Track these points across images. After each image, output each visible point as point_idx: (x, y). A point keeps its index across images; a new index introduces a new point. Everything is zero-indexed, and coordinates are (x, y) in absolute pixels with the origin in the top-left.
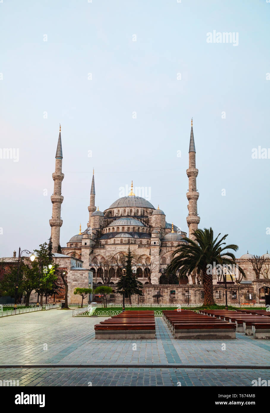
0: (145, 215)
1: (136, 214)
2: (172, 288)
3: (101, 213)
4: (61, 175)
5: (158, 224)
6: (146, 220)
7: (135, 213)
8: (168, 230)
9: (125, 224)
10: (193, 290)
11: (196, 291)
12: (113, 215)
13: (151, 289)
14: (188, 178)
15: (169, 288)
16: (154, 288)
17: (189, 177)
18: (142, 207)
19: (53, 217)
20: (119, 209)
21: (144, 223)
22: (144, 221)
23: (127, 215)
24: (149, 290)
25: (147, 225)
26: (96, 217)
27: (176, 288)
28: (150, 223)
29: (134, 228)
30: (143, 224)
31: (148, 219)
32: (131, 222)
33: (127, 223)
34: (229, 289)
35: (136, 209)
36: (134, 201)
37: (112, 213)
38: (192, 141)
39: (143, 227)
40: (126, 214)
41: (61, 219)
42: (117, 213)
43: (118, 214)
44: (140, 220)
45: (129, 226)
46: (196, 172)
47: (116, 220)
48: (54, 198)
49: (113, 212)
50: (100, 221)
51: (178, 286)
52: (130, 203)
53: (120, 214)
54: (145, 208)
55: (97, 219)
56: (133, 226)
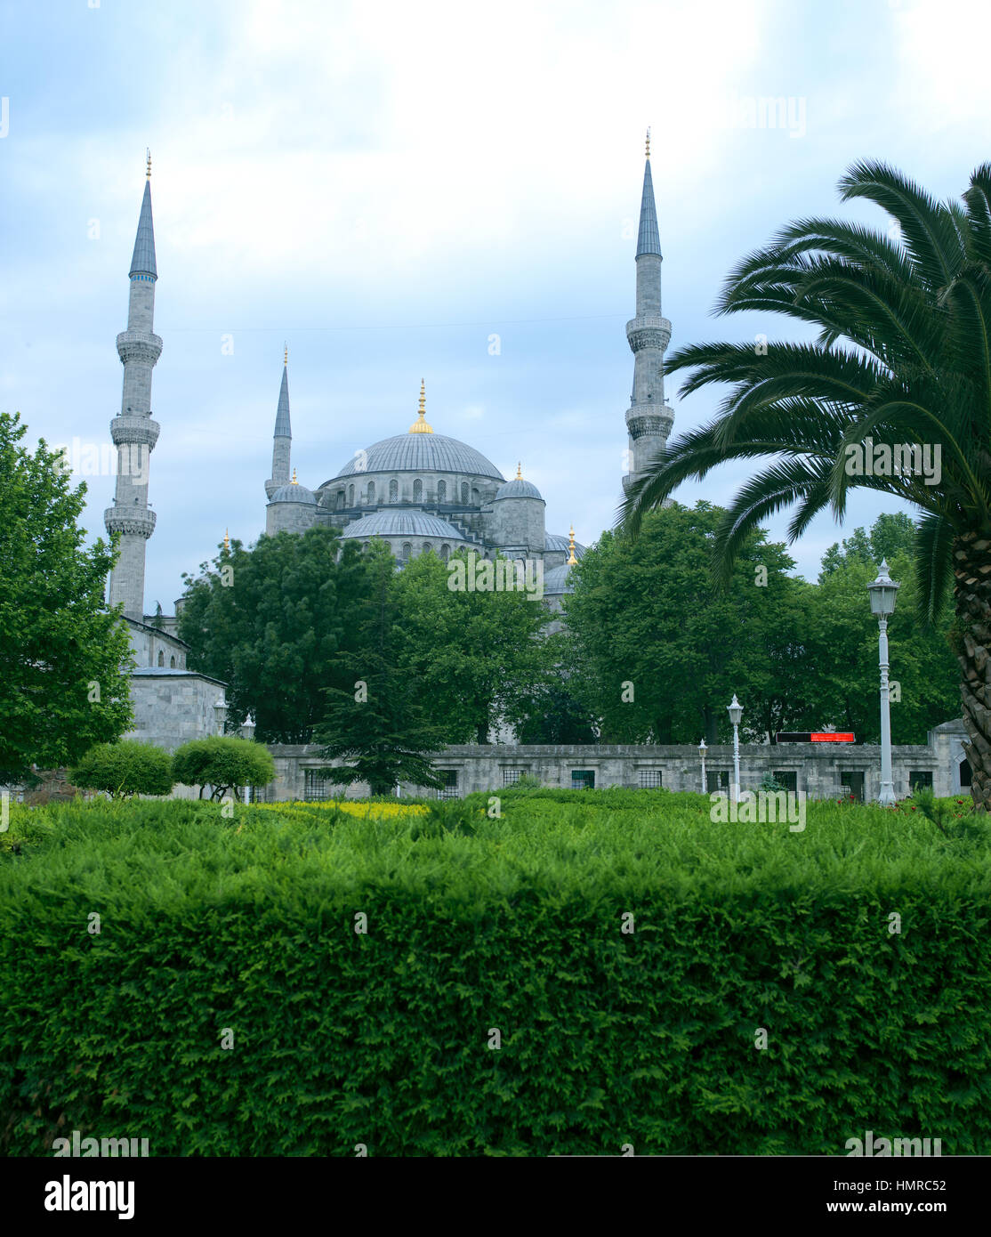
0: (470, 501)
1: (436, 498)
2: (580, 761)
3: (303, 492)
4: (147, 342)
5: (516, 535)
6: (473, 519)
7: (430, 494)
8: (556, 555)
9: (393, 533)
10: (674, 768)
11: (686, 772)
12: (352, 500)
13: (485, 764)
14: (632, 356)
15: (565, 762)
16: (498, 762)
17: (635, 349)
18: (456, 473)
19: (119, 499)
20: (374, 478)
21: (467, 530)
22: (464, 524)
23: (403, 500)
24: (477, 772)
25: (477, 538)
26: (284, 506)
27: (595, 761)
28: (487, 531)
29: (427, 545)
30: (462, 533)
31: (481, 518)
32: (417, 526)
33: (402, 529)
34: (831, 764)
35: (437, 478)
36: (430, 450)
37: (347, 493)
38: (648, 217)
39: (460, 544)
40: (400, 498)
41: (149, 508)
42: (365, 492)
43: (368, 496)
44: (451, 520)
45: (408, 540)
46: (665, 331)
47: (359, 517)
48: (120, 426)
49: (352, 492)
50: (300, 523)
51: (608, 752)
52: (414, 457)
53: (376, 499)
54: (469, 475)
55: (288, 516)
56: (422, 540)
